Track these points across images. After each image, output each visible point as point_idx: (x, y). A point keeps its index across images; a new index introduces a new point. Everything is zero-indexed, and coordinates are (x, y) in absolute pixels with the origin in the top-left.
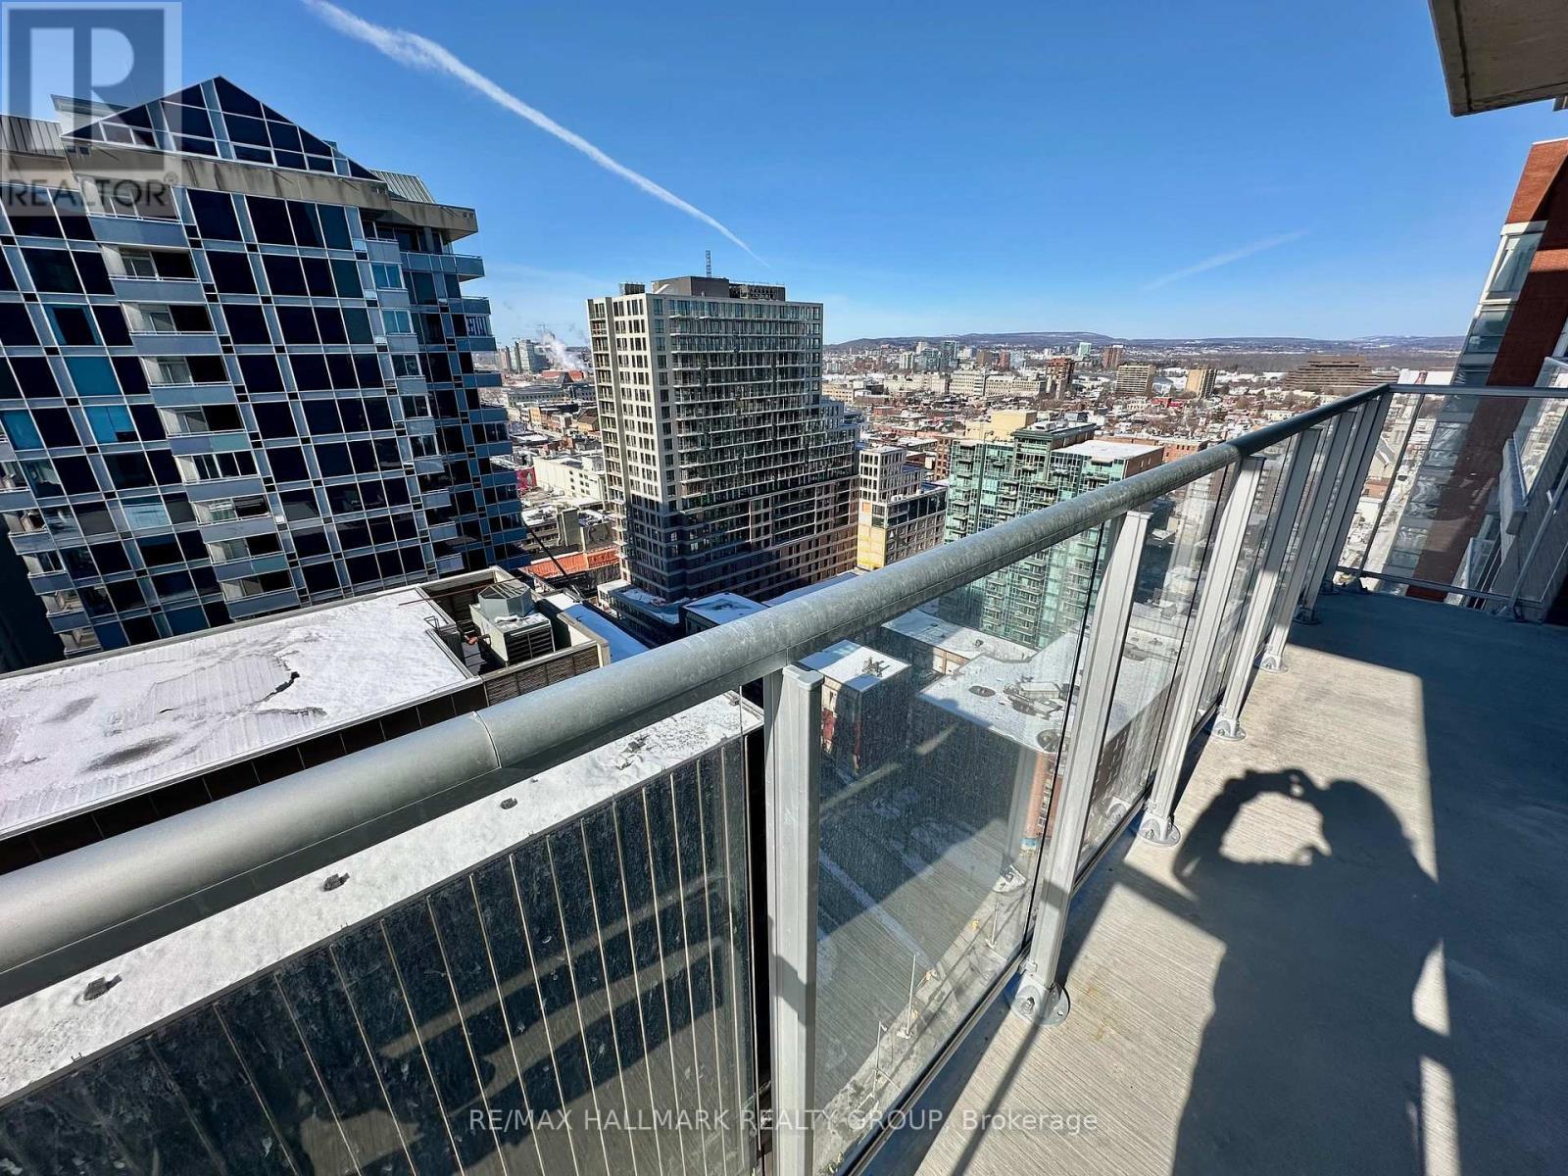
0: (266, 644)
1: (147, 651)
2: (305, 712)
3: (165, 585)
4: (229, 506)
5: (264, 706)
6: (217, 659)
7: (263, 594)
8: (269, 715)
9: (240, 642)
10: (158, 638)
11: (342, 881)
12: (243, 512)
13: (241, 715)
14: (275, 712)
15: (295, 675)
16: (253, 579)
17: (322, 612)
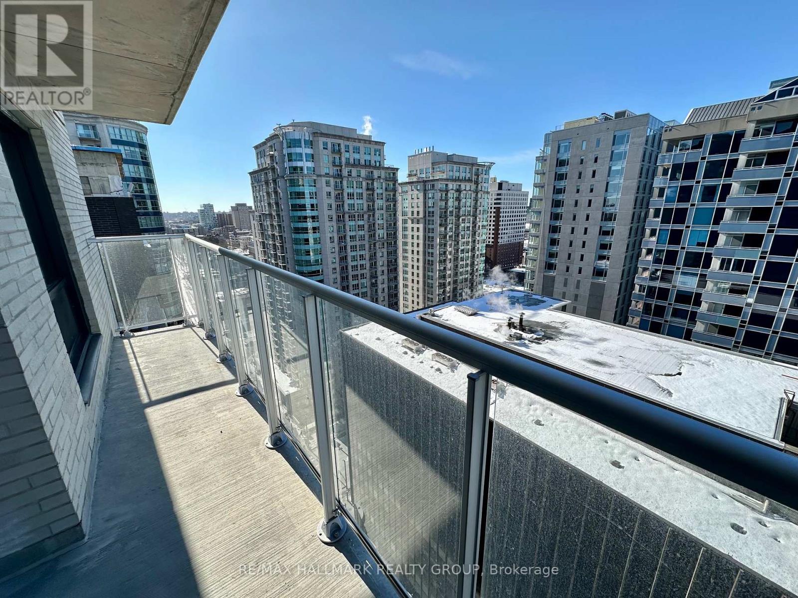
0: (684, 354)
1: (640, 334)
2: (664, 390)
3: (677, 313)
4: (727, 286)
5: (652, 377)
6: (658, 350)
7: (716, 335)
8: (650, 381)
9: (675, 348)
10: (659, 333)
11: (620, 467)
12: (732, 291)
13: (641, 374)
14: (654, 381)
15: (680, 374)
16: (716, 326)
17: (728, 355)
